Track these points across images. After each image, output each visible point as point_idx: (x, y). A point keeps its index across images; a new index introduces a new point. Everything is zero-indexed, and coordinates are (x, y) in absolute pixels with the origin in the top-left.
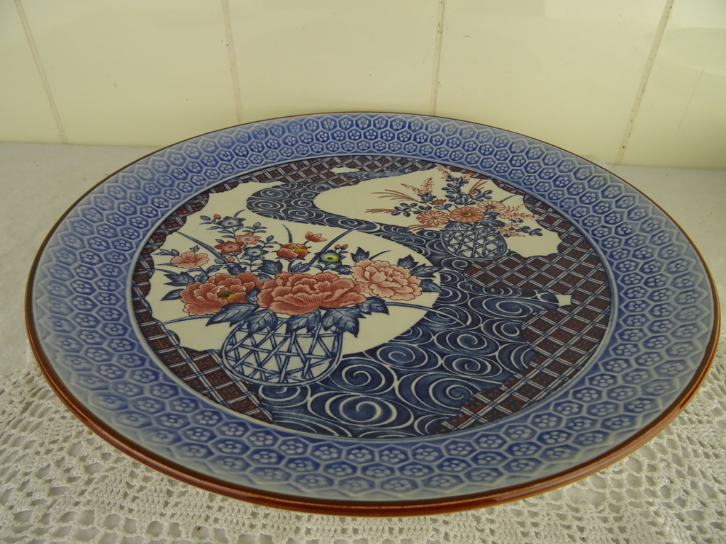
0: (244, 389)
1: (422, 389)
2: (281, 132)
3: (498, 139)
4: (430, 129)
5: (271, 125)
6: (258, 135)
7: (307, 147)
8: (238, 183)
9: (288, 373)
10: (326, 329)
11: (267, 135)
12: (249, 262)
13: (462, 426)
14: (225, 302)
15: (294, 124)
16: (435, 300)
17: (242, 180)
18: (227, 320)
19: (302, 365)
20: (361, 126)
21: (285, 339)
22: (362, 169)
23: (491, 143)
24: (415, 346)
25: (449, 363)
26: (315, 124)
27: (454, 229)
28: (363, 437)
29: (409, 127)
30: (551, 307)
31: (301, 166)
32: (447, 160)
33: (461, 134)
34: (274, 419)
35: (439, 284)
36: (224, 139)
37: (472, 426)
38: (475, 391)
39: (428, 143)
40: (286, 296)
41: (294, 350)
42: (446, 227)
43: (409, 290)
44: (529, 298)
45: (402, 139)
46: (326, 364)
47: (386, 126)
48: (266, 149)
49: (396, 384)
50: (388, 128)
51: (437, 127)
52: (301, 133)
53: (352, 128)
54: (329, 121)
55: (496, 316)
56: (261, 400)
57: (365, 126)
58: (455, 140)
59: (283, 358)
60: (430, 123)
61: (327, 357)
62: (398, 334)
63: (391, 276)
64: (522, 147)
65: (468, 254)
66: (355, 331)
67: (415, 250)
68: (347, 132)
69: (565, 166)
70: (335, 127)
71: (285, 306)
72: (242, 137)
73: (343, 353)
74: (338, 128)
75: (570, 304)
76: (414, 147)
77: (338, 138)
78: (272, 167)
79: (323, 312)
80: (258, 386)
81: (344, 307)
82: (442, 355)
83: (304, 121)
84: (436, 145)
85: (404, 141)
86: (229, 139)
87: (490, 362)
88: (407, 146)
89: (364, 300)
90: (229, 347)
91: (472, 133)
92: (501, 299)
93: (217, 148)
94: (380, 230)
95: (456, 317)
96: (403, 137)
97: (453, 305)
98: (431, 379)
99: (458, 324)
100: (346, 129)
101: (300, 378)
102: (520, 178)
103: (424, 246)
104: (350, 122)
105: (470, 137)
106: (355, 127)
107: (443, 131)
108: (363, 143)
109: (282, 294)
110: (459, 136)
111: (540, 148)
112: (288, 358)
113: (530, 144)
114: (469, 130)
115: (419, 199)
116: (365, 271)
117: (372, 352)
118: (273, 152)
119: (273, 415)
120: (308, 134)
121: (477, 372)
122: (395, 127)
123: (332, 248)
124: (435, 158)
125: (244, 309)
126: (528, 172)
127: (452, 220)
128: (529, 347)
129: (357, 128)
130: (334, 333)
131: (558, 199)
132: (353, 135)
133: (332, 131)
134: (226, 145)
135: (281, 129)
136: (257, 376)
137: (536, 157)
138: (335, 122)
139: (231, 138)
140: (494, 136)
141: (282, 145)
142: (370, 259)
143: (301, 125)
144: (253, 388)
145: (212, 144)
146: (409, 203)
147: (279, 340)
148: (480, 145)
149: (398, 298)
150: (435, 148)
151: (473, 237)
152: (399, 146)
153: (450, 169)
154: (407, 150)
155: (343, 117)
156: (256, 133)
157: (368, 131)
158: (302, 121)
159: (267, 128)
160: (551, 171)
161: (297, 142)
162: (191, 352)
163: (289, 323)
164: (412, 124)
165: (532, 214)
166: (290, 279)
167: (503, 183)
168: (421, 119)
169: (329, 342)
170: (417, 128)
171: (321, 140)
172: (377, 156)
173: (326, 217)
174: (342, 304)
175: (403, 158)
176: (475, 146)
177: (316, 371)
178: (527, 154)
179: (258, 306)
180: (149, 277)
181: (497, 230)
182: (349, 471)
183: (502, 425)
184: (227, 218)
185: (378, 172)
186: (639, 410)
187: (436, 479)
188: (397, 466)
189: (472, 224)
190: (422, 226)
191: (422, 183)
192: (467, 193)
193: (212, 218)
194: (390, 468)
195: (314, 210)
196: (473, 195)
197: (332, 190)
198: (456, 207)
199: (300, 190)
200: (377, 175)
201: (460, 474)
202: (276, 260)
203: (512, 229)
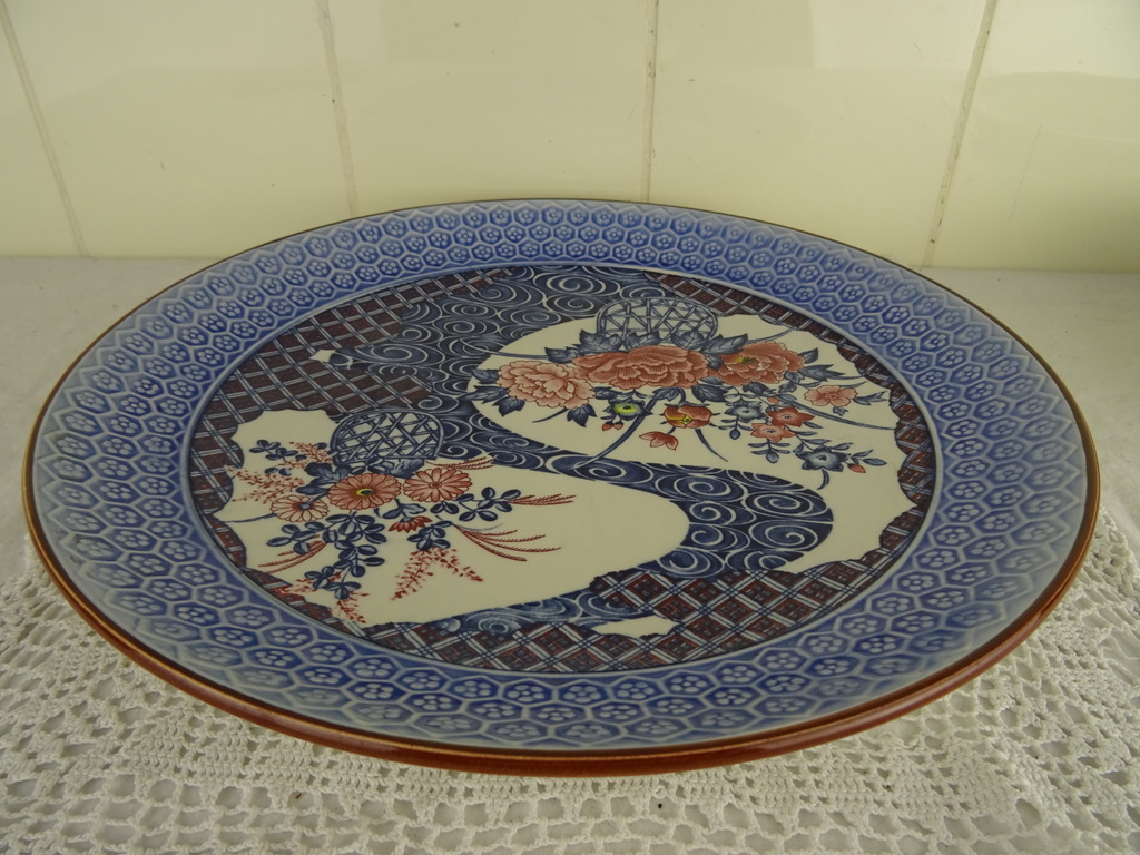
0: (677, 293)
1: (522, 298)
2: (878, 667)
3: (143, 610)
6: (935, 638)
7: (774, 670)
8: (882, 546)
9: (644, 305)
11: (915, 648)
12: (746, 399)
13: (498, 270)
14: (743, 355)
15: (849, 692)
16: (485, 362)
17: (881, 555)
18: (728, 340)
19: (634, 310)
21: (657, 327)
22: (586, 631)
23: (169, 616)
24: (521, 324)
25: (491, 312)
26: (774, 710)
27: (407, 461)
28: (573, 266)
29: (406, 714)
30: (345, 350)
31: (766, 626)
32: (325, 636)
33: (237, 661)
34: (643, 275)
35: (473, 378)
37: (490, 269)
38: (476, 294)
39: (358, 679)
40: (673, 362)
41: (645, 320)
42: (422, 465)
43: (515, 372)
44: (364, 361)
45: (445, 700)
46: (610, 311)
48: (887, 631)
49: (545, 300)
50: (490, 723)
51: (303, 695)
52: (811, 686)
54: (726, 724)
55: (418, 347)
56: (659, 287)
57: (578, 727)
58: (264, 660)
59: (652, 314)
60: (321, 705)
61: (610, 316)
62: (537, 333)
63: (537, 387)
65: (410, 417)
66: (583, 334)
67: (493, 423)
71: (669, 353)
73: (595, 319)
74: (683, 718)
75: (322, 350)
76: (409, 679)
77: (678, 701)
79: (622, 348)
80: (667, 296)
81: (599, 353)
82: (496, 318)
83: (817, 705)
84: (335, 670)
85: (440, 695)
86: (997, 596)
87: (451, 312)
88: (433, 685)
89: (575, 361)
90: (710, 320)
91: (200, 650)
92: (401, 362)
94: (546, 457)
95: (467, 347)
96: (440, 703)
97: (465, 357)
98: (511, 303)
99: (466, 341)
101: (632, 303)
102: (182, 541)
103: (475, 430)
105: (215, 647)
106: (623, 725)
107: (288, 683)
108: (585, 701)
110: (246, 661)
111: (69, 545)
112: (648, 315)
113: (77, 560)
114: (201, 655)
115: (452, 534)
116: (574, 393)
117: (565, 320)
118: (865, 633)
119: (646, 278)
120: (784, 691)
122: (462, 721)
123: (628, 424)
124: (358, 647)
125: (717, 350)
126: (152, 540)
127: (401, 481)
128: (404, 320)
129: (613, 723)
130: (606, 333)
131: (160, 479)
133: (704, 710)
135: (885, 672)
136: (671, 302)
141: (848, 652)
142: (565, 409)
143: (823, 697)
144: (670, 295)
145: (1023, 568)
146: (477, 524)
147: (663, 327)
148: (202, 626)
149: (531, 363)
151: (384, 446)
152: (460, 689)
153: (329, 615)
157: (568, 720)
159: (927, 657)
160: (109, 514)
161: (811, 670)
162: (744, 313)
163: (659, 340)
165: (236, 480)
166: (675, 381)
167: (225, 551)
169: (610, 326)
170: (377, 708)
171: (735, 691)
172: (539, 671)
173: (652, 483)
174: (601, 356)
175: (455, 662)
176: (220, 632)
177: (617, 307)
179: (701, 352)
180: (857, 366)
181: (330, 456)
182: (583, 233)
183: (467, 265)
184: (837, 468)
185: (540, 624)
186: (375, 231)
187: (530, 220)
188: (552, 238)
189: (367, 471)
190: (465, 468)
191: (426, 583)
192: (330, 546)
193: (862, 464)
194: (556, 236)
195: (679, 495)
196: (320, 539)
197: (655, 555)
198: (376, 511)
199: (733, 552)
200: (540, 614)
201: (514, 222)
202: (707, 402)
203: (299, 458)
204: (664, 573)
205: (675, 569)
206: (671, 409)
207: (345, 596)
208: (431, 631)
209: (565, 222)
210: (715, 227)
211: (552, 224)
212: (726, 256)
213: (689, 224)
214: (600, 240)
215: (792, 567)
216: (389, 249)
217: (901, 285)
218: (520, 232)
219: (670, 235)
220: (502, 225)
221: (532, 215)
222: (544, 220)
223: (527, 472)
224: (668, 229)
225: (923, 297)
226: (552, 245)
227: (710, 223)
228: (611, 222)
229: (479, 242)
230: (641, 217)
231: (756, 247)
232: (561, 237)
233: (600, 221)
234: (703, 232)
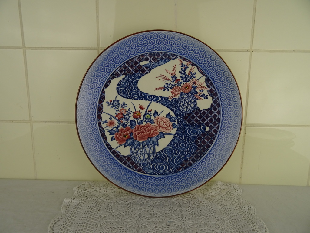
0: (138, 165)
1: (173, 160)
2: (118, 50)
3: (201, 48)
4: (175, 39)
5: (113, 48)
6: (110, 55)
7: (128, 53)
8: (111, 81)
9: (146, 159)
10: (151, 145)
11: (113, 53)
12: (126, 122)
13: (180, 171)
14: (126, 139)
15: (122, 44)
16: (176, 131)
17: (111, 78)
18: (128, 145)
19: (148, 157)
20: (148, 38)
21: (143, 149)
22: (151, 62)
23: (198, 49)
24: (171, 148)
25: (178, 152)
26: (130, 41)
27: (182, 97)
28: (163, 175)
29: (167, 38)
30: (204, 132)
31: (128, 63)
32: (181, 54)
33: (187, 42)
34: (146, 172)
35: (177, 124)
36: (99, 62)
37: (182, 171)
38: (183, 160)
39: (174, 45)
41: (145, 153)
42: (180, 96)
43: (169, 128)
44: (199, 128)
45: (164, 43)
46: (153, 156)
47: (158, 37)
48: (115, 59)
49: (168, 160)
50: (159, 38)
51: (178, 38)
52: (125, 47)
53: (144, 40)
54: (135, 38)
55: (190, 136)
56: (142, 167)
57: (149, 38)
58: (185, 45)
59: (144, 155)
60: (176, 36)
61: (153, 154)
62: (167, 144)
63: (165, 123)
64: (209, 54)
65: (185, 110)
66: (158, 145)
67: (170, 110)
68: (142, 42)
69: (221, 68)
70: (138, 41)
71: (140, 138)
72: (105, 58)
73: (156, 152)
74: (139, 41)
75: (208, 130)
76: (169, 47)
77: (139, 46)
78: (119, 67)
79: (150, 139)
80: (141, 163)
81: (154, 137)
82: (177, 150)
83: (125, 41)
84: (178, 46)
85: (165, 44)
86: (101, 62)
87: (187, 151)
88: (166, 47)
89: (158, 133)
90: (132, 153)
91: (192, 42)
92: (192, 129)
93: (98, 68)
94: (160, 101)
95: (181, 137)
96: (165, 42)
97: (180, 133)
98: (175, 157)
99: (181, 139)
100: (142, 41)
101: (148, 160)
102: (206, 68)
103: (173, 107)
104: (143, 37)
105: (191, 45)
106: (145, 39)
107: (181, 40)
108: (150, 46)
109: (139, 134)
110: (187, 43)
111: (215, 56)
112: (145, 155)
113: (212, 53)
114: (191, 41)
115: (171, 79)
116: (158, 121)
117: (162, 151)
118: (117, 60)
119: (146, 171)
120: (128, 47)
121: (184, 155)
122: (161, 38)
123: (147, 112)
124: (177, 53)
125: (131, 140)
126: (209, 66)
127: (182, 91)
128: (196, 146)
129: (146, 40)
130: (153, 146)
131: (216, 81)
132: (145, 43)
133: (137, 43)
134: (101, 64)
135: (117, 48)
136: (140, 161)
137: (213, 60)
138: (137, 38)
139: (101, 61)
140: (200, 46)
141: (120, 55)
142: (159, 116)
143: (124, 44)
144: (140, 164)
145: (96, 67)
146: (168, 82)
147: (142, 149)
148: (194, 49)
149: (167, 132)
150: (177, 48)
151: (187, 101)
152: (163, 47)
153: (183, 59)
154: (167, 48)
155: (140, 35)
156: (109, 54)
157: (151, 40)
158: (124, 41)
159: (112, 50)
160: (217, 68)
161: (124, 52)
162: (124, 156)
163: (142, 144)
164: (168, 36)
165: (207, 87)
166: (139, 127)
167: (200, 69)
168: (172, 34)
169: (152, 148)
170: (170, 38)
171: (133, 48)
172: (155, 53)
173: (143, 95)
174: (154, 136)
175: (165, 53)
176: (192, 49)
177: (151, 158)
178: (210, 57)
179: (134, 139)
180: (105, 134)
181: (195, 96)
182: (161, 186)
183: (187, 171)
184: (114, 101)
185: (156, 62)
186: (210, 174)
187: (175, 188)
188: (169, 184)
189: (188, 93)
190: (172, 96)
191: (172, 69)
192: (188, 74)
193: (110, 102)
194: (168, 185)
195: (139, 92)
196: (189, 75)
197: (142, 77)
198: (184, 83)
199: (131, 79)
200: (157, 64)
201: (178, 187)
202: (133, 120)
203: (199, 95)
204: (141, 74)
205: (139, 75)
206: (140, 118)
207: (182, 64)
208: (170, 59)
209: (166, 189)
210: (129, 187)
211: (169, 188)
212: (127, 177)
213: (135, 188)
214: (157, 184)
215: (124, 76)
216: (205, 169)
217: (92, 155)
218: (177, 185)
219: (140, 185)
220: (181, 185)
221: (174, 190)
222: (171, 189)
223: (163, 96)
224: (140, 187)
225: (89, 149)
226: (168, 182)
227: (130, 188)
228: (154, 190)
229: (186, 179)
230: (147, 191)
231: (120, 178)
232: (166, 184)
233: (157, 190)
234: (132, 185)
